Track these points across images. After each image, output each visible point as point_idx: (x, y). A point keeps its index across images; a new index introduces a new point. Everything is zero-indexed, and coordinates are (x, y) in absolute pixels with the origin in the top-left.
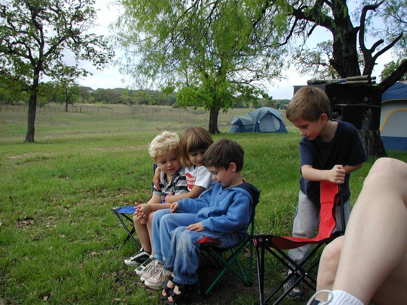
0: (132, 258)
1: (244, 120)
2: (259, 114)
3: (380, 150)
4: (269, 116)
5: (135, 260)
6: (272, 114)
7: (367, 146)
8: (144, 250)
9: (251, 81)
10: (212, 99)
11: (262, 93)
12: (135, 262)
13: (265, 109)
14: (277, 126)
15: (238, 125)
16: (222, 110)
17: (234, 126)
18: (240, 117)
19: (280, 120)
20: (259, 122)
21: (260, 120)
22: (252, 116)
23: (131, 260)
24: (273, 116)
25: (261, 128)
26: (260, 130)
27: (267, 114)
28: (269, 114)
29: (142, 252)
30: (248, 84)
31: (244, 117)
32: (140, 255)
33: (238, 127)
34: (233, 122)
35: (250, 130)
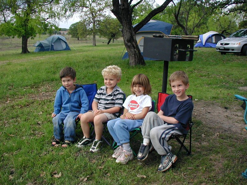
0: (80, 144)
1: (44, 43)
2: (53, 39)
3: (142, 61)
4: (58, 40)
5: (82, 144)
6: (61, 39)
7: (135, 59)
8: (86, 137)
9: (48, 19)
10: (24, 31)
11: (55, 26)
12: (82, 146)
13: (56, 36)
14: (64, 46)
15: (40, 47)
16: (30, 38)
17: (37, 48)
18: (41, 41)
19: (66, 43)
20: (53, 44)
21: (54, 43)
22: (48, 41)
23: (81, 145)
24: (61, 40)
25: (55, 48)
26: (54, 50)
27: (57, 39)
28: (59, 39)
29: (85, 139)
30: (46, 20)
31: (42, 42)
32: (84, 141)
33: (40, 48)
34: (37, 45)
35: (48, 50)
